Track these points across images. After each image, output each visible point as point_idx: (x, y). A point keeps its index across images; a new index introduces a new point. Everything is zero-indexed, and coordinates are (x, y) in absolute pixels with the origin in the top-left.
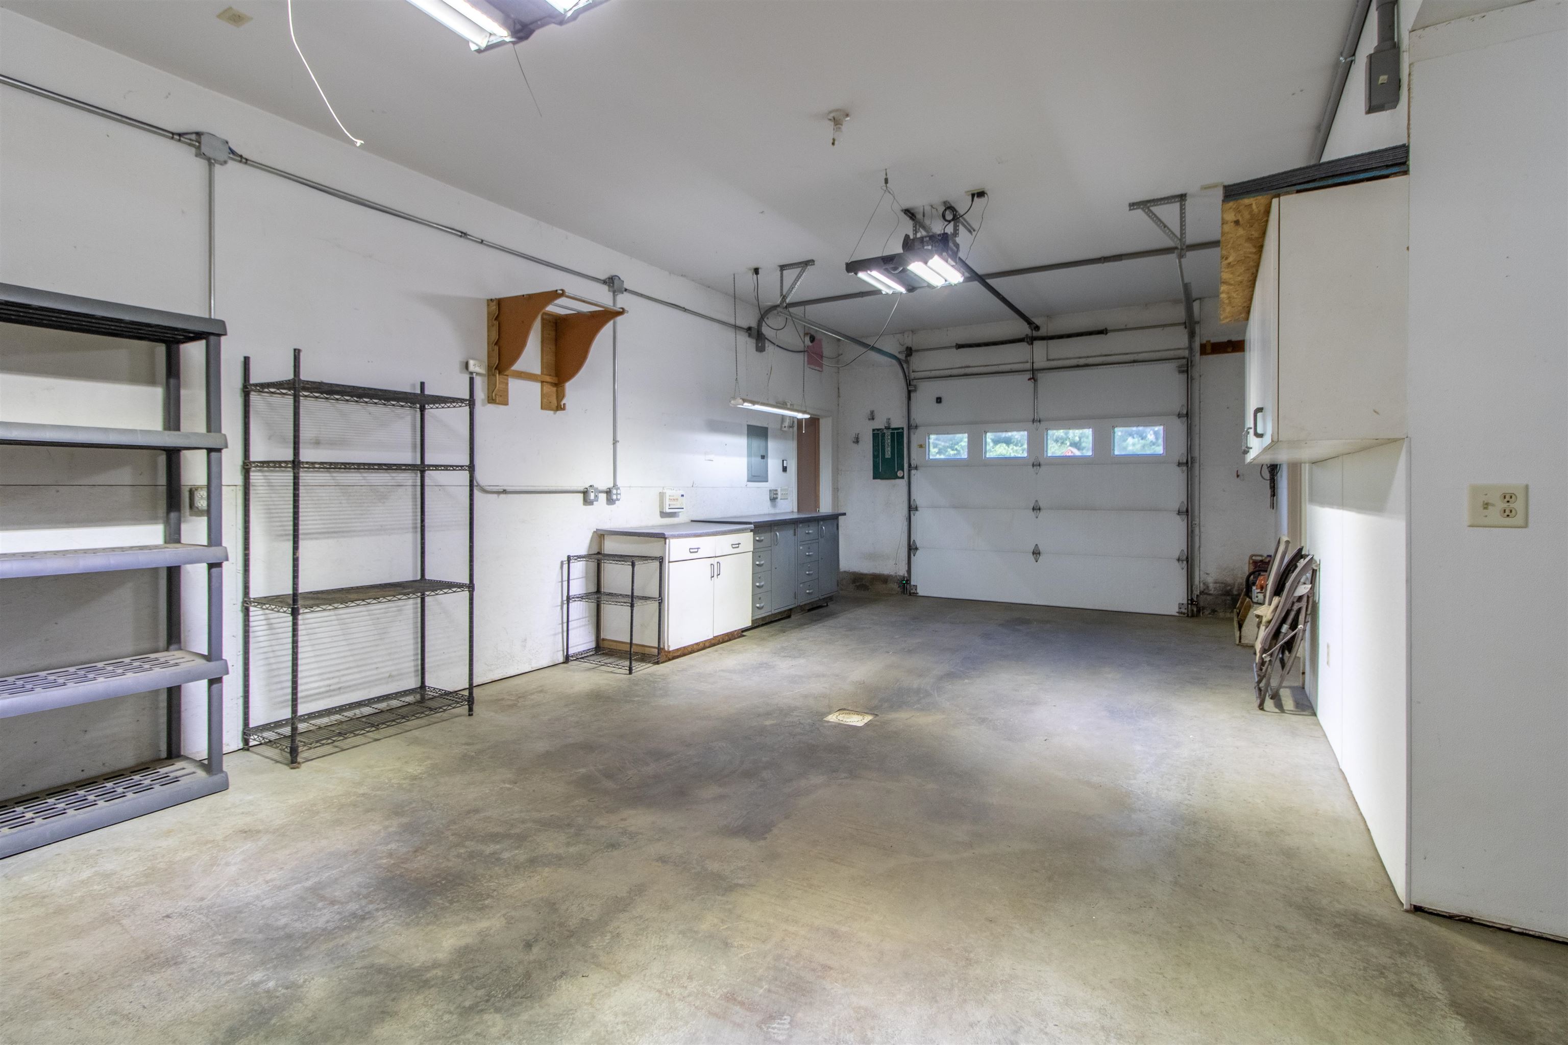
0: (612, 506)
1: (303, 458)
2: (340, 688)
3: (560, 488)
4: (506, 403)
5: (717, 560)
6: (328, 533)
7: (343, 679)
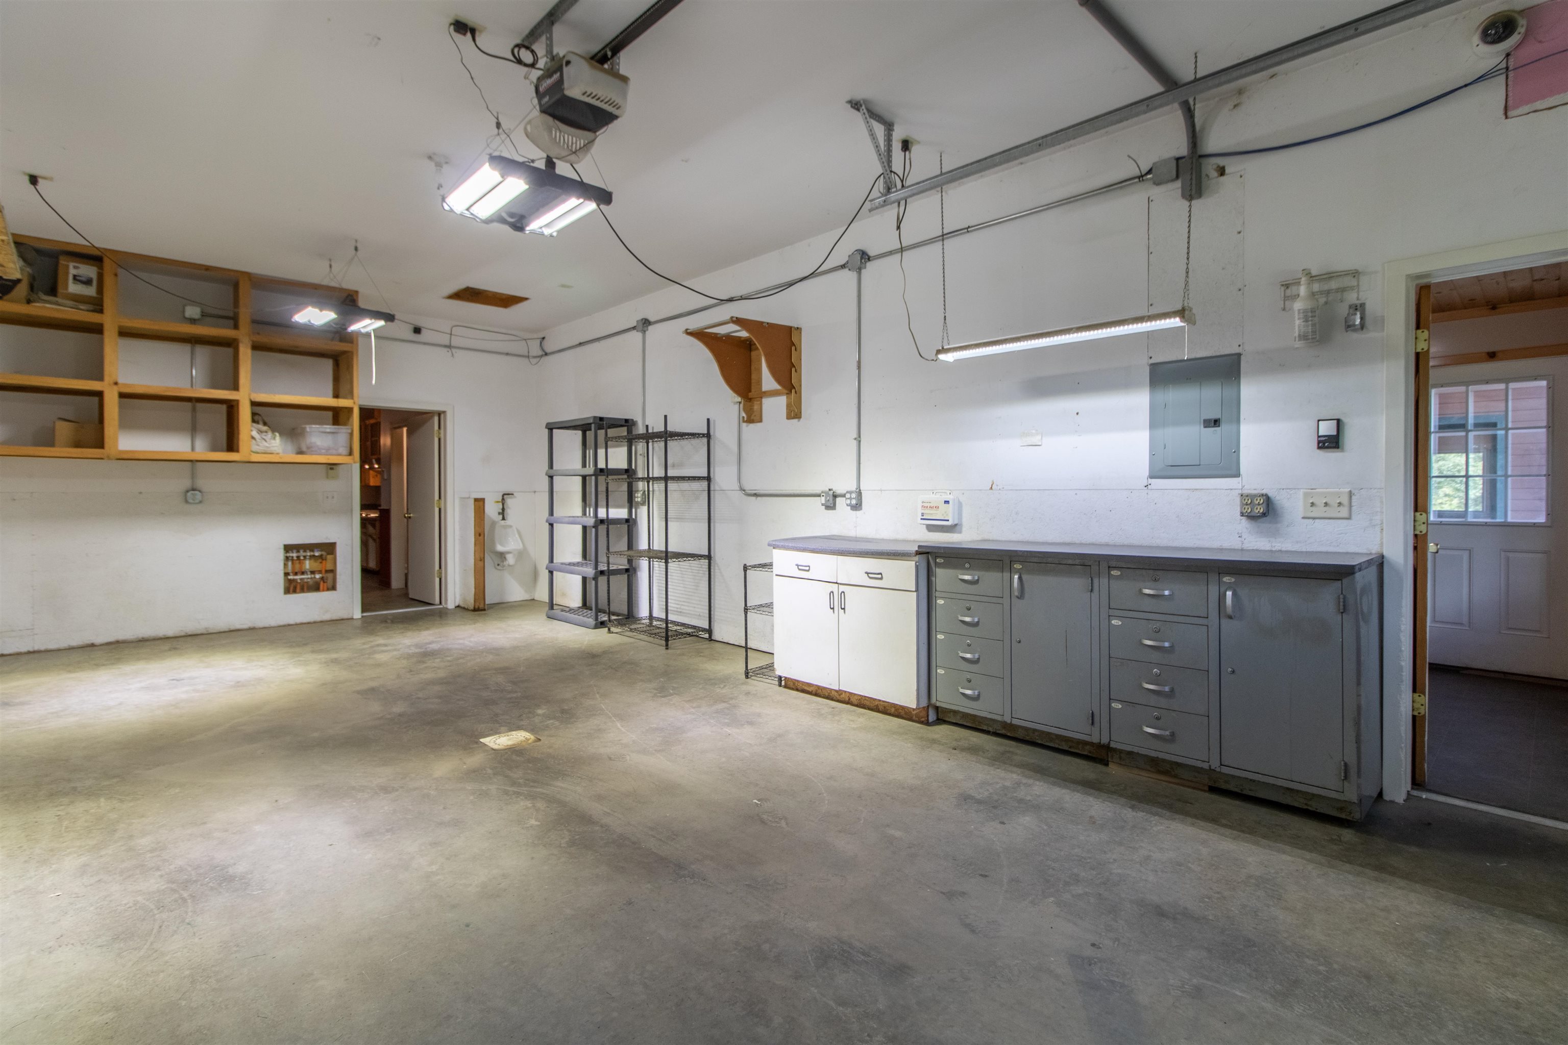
0: (858, 512)
1: (669, 475)
2: (681, 612)
3: (803, 492)
4: (760, 421)
5: (842, 588)
6: (677, 518)
7: (682, 607)
